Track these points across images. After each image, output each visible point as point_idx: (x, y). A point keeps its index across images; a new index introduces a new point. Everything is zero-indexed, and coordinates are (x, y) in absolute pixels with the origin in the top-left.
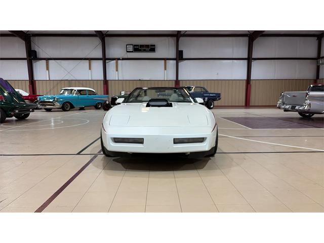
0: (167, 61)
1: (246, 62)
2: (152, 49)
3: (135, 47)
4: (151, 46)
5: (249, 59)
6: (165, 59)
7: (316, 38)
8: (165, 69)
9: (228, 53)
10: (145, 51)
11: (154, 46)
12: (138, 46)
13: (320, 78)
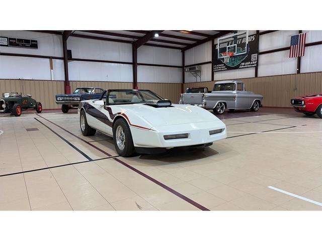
0: (53, 60)
1: (131, 66)
2: (34, 45)
3: (11, 41)
4: (32, 41)
5: (135, 64)
6: (51, 58)
7: (181, 50)
8: (52, 68)
9: (115, 56)
10: (24, 46)
11: (36, 41)
12: (15, 39)
13: (185, 82)
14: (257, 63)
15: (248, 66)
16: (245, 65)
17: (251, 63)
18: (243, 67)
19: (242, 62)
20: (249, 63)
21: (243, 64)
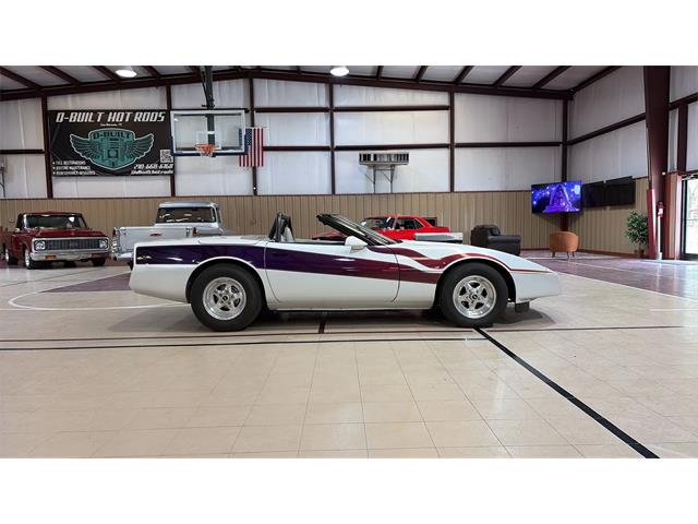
14: (173, 169)
15: (153, 172)
16: (145, 170)
17: (161, 167)
18: (139, 172)
19: (138, 162)
20: (156, 166)
21: (141, 166)
